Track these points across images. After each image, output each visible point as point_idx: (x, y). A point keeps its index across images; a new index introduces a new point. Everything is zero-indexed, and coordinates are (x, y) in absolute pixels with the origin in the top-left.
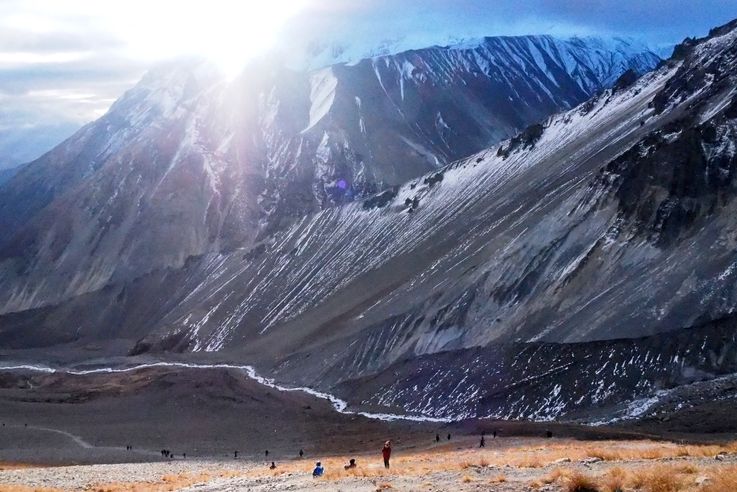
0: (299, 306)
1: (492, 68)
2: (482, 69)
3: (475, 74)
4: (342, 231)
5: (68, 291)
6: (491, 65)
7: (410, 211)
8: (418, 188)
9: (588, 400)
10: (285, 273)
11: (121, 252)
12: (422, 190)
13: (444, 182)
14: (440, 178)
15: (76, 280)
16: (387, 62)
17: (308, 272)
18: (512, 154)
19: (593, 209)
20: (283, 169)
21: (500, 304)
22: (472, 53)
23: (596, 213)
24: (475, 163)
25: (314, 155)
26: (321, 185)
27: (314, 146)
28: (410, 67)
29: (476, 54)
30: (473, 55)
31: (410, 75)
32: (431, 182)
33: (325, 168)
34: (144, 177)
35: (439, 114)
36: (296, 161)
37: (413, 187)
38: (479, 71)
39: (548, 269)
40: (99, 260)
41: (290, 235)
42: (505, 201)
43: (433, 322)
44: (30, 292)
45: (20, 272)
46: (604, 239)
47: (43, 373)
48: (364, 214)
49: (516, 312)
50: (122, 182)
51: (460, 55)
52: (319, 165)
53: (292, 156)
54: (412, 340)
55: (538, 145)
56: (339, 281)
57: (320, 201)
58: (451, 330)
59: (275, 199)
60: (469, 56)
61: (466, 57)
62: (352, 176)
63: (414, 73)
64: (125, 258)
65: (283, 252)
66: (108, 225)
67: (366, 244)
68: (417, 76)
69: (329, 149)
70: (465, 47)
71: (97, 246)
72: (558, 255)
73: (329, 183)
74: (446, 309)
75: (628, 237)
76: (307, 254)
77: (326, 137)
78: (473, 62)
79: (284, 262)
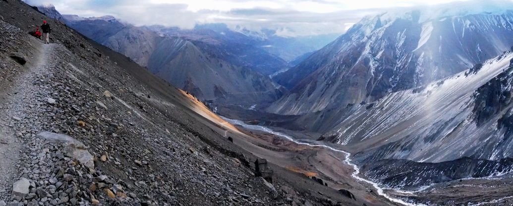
0: (377, 132)
1: (507, 24)
2: (503, 24)
3: (499, 26)
4: (402, 102)
5: (311, 109)
6: (507, 22)
7: (427, 96)
8: (434, 86)
9: (412, 183)
10: (377, 117)
11: (331, 97)
12: (435, 87)
13: (444, 84)
14: (442, 82)
15: (314, 105)
16: (459, 20)
17: (385, 117)
18: (469, 76)
19: (468, 107)
20: (402, 67)
21: (425, 143)
22: (499, 17)
23: (468, 109)
24: (457, 77)
25: (416, 62)
26: (417, 76)
27: (417, 58)
28: (468, 22)
29: (501, 18)
30: (499, 19)
31: (468, 26)
32: (439, 84)
33: (420, 68)
34: (345, 66)
35: (478, 45)
36: (408, 64)
37: (432, 85)
38: (501, 25)
39: (444, 131)
40: (323, 99)
41: (383, 101)
42: (455, 97)
43: (402, 147)
44: (299, 107)
45: (297, 99)
46: (465, 120)
47: (288, 140)
48: (412, 95)
49: (428, 146)
50: (337, 68)
51: (493, 17)
52: (418, 66)
53: (407, 62)
54: (393, 153)
55: (478, 72)
56: (394, 123)
57: (416, 83)
58: (407, 151)
59: (396, 80)
60: (498, 18)
61: (496, 19)
62: (431, 72)
63: (470, 25)
64: (333, 99)
65: (379, 108)
66: (329, 85)
67: (408, 109)
68: (471, 26)
69: (423, 59)
70: (496, 14)
71: (324, 93)
72: (450, 125)
73: (421, 75)
74: (408, 142)
75: (471, 120)
76: (387, 110)
77: (423, 54)
78: (499, 21)
79: (378, 112)
